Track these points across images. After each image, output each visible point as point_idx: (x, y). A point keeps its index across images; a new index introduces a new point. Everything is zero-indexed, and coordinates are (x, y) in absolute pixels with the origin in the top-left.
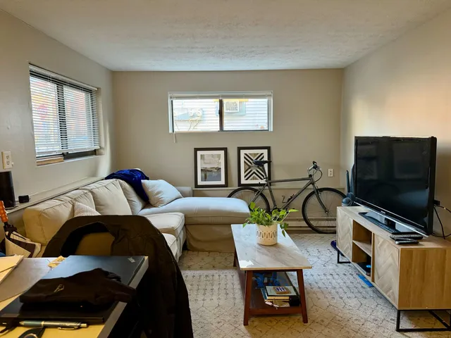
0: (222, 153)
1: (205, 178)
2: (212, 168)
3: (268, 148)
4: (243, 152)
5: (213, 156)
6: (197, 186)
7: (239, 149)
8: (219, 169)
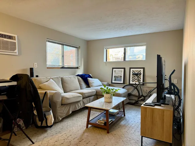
0: (123, 70)
1: (115, 80)
2: (118, 76)
3: (144, 68)
4: (132, 70)
5: (119, 71)
6: (112, 83)
7: (130, 68)
8: (121, 77)
